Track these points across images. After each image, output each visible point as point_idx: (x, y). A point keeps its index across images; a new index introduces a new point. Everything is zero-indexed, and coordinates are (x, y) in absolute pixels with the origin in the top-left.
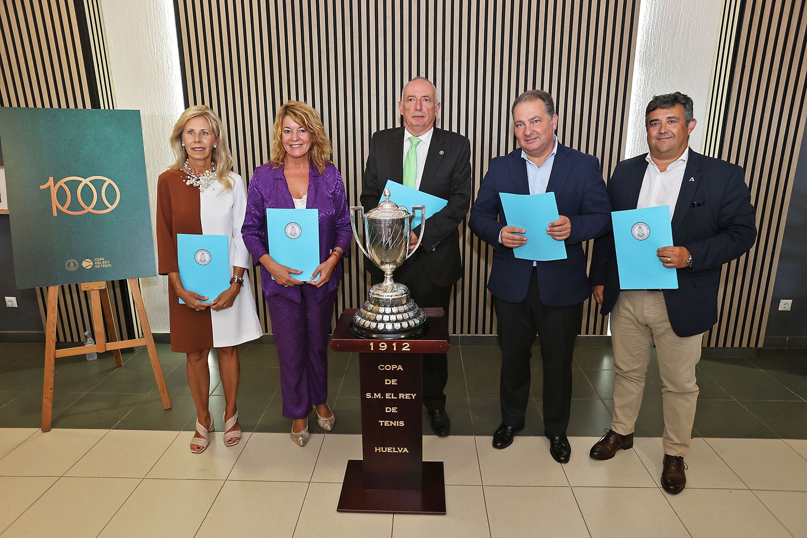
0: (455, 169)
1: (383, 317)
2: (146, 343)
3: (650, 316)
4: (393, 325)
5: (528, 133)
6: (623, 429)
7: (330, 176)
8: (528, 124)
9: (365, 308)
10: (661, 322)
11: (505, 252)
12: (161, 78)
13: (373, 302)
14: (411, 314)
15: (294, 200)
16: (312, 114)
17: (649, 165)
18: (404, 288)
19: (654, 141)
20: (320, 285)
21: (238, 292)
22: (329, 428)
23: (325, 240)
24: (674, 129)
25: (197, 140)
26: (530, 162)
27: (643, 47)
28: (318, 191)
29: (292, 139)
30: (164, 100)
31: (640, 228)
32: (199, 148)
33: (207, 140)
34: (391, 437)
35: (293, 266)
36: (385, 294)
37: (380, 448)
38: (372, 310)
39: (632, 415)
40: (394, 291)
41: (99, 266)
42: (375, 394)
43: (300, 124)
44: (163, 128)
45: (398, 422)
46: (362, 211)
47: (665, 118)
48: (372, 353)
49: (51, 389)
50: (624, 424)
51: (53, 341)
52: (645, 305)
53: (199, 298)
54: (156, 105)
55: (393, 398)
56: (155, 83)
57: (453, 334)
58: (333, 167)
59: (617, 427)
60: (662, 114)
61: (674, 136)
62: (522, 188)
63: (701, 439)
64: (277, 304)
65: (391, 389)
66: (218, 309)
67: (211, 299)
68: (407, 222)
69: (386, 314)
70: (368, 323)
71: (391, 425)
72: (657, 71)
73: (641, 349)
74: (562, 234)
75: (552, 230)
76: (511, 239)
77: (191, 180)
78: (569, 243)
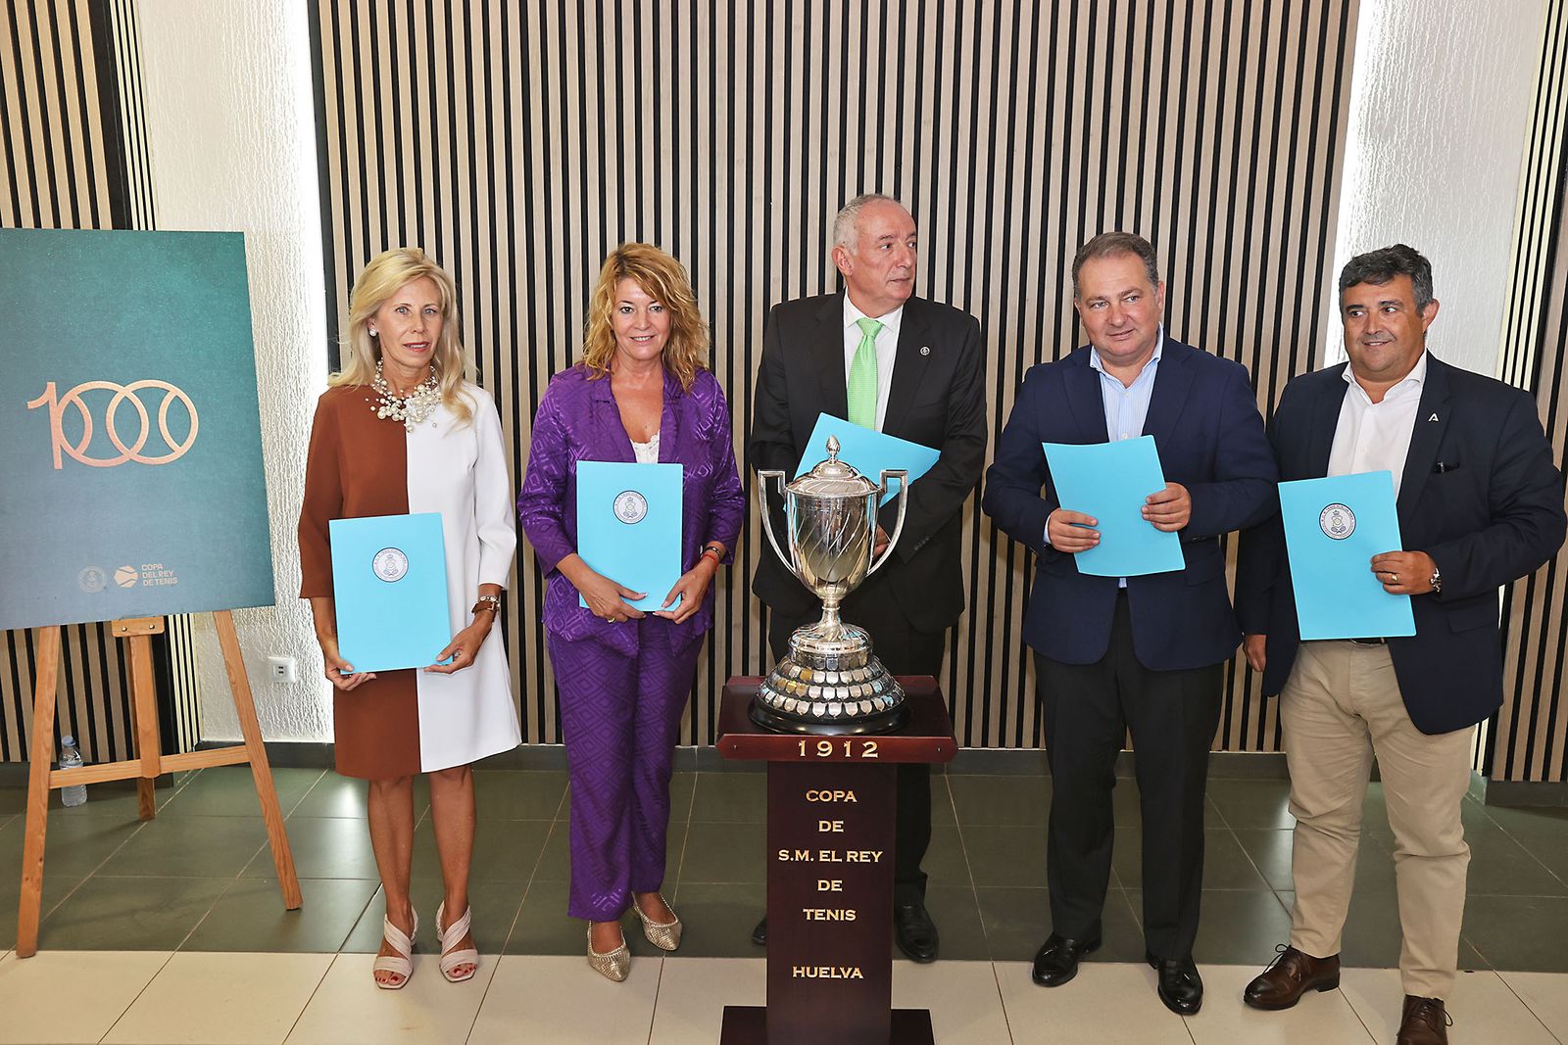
0: (955, 385)
1: (822, 690)
2: (250, 756)
3: (1362, 693)
4: (843, 706)
5: (1116, 321)
6: (1315, 943)
7: (703, 398)
8: (1115, 303)
9: (784, 674)
10: (1386, 707)
11: (1059, 562)
12: (268, 148)
13: (800, 662)
14: (877, 686)
15: (635, 445)
16: (674, 272)
17: (1350, 388)
19: (1356, 346)
20: (682, 619)
22: (672, 946)
23: (693, 528)
24: (1395, 324)
26: (1108, 375)
27: (1367, 100)
28: (681, 428)
29: (635, 326)
30: (272, 198)
31: (1336, 514)
33: (433, 326)
34: (827, 944)
35: (627, 583)
36: (825, 645)
37: (803, 968)
38: (798, 677)
39: (1333, 913)
40: (843, 640)
41: (149, 583)
42: (798, 852)
43: (652, 296)
44: (266, 262)
45: (842, 911)
47: (1376, 304)
48: (802, 762)
49: (41, 860)
50: (1319, 934)
51: (47, 749)
52: (1352, 672)
54: (253, 209)
55: (833, 860)
56: (251, 159)
58: (710, 378)
59: (1302, 939)
60: (1370, 295)
61: (1395, 338)
62: (1092, 430)
63: (1491, 974)
65: (830, 841)
68: (870, 503)
69: (829, 685)
70: (790, 704)
71: (828, 919)
72: (1398, 154)
73: (1348, 766)
74: (1171, 518)
75: (1153, 513)
76: (1068, 534)
77: (388, 407)
78: (1188, 539)
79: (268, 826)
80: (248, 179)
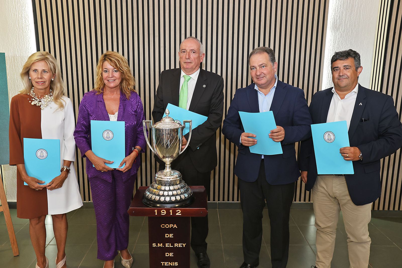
0: (213, 97)
1: (164, 193)
2: (3, 209)
3: (337, 192)
4: (170, 198)
5: (258, 74)
6: (323, 266)
7: (134, 100)
8: (258, 68)
9: (152, 187)
10: (345, 196)
11: (245, 149)
12: (21, 32)
13: (158, 183)
14: (182, 190)
15: (109, 115)
16: (122, 60)
17: (334, 95)
18: (178, 173)
19: (336, 80)
20: (125, 171)
21: (66, 177)
22: (129, 266)
23: (129, 142)
24: (348, 73)
25: (39, 77)
26: (260, 92)
27: (332, 20)
28: (125, 110)
29: (108, 76)
31: (329, 135)
32: (41, 82)
33: (46, 76)
35: (107, 159)
36: (166, 177)
38: (156, 188)
39: (328, 257)
40: (172, 176)
42: (159, 244)
43: (114, 67)
44: (21, 65)
45: (174, 263)
46: (151, 123)
47: (342, 66)
48: (156, 217)
50: (324, 263)
52: (333, 185)
53: (39, 182)
54: (17, 49)
55: (170, 246)
56: (16, 35)
57: (213, 201)
58: (136, 94)
59: (319, 265)
60: (340, 64)
61: (349, 77)
62: (255, 108)
64: (96, 183)
65: (169, 240)
66: (51, 189)
67: (47, 182)
68: (180, 131)
69: (166, 191)
70: (154, 197)
71: (169, 265)
72: (341, 35)
73: (333, 213)
74: (278, 138)
75: (272, 135)
76: (247, 140)
77: (35, 101)
78: (284, 144)
79: (8, 230)
80: (16, 41)
